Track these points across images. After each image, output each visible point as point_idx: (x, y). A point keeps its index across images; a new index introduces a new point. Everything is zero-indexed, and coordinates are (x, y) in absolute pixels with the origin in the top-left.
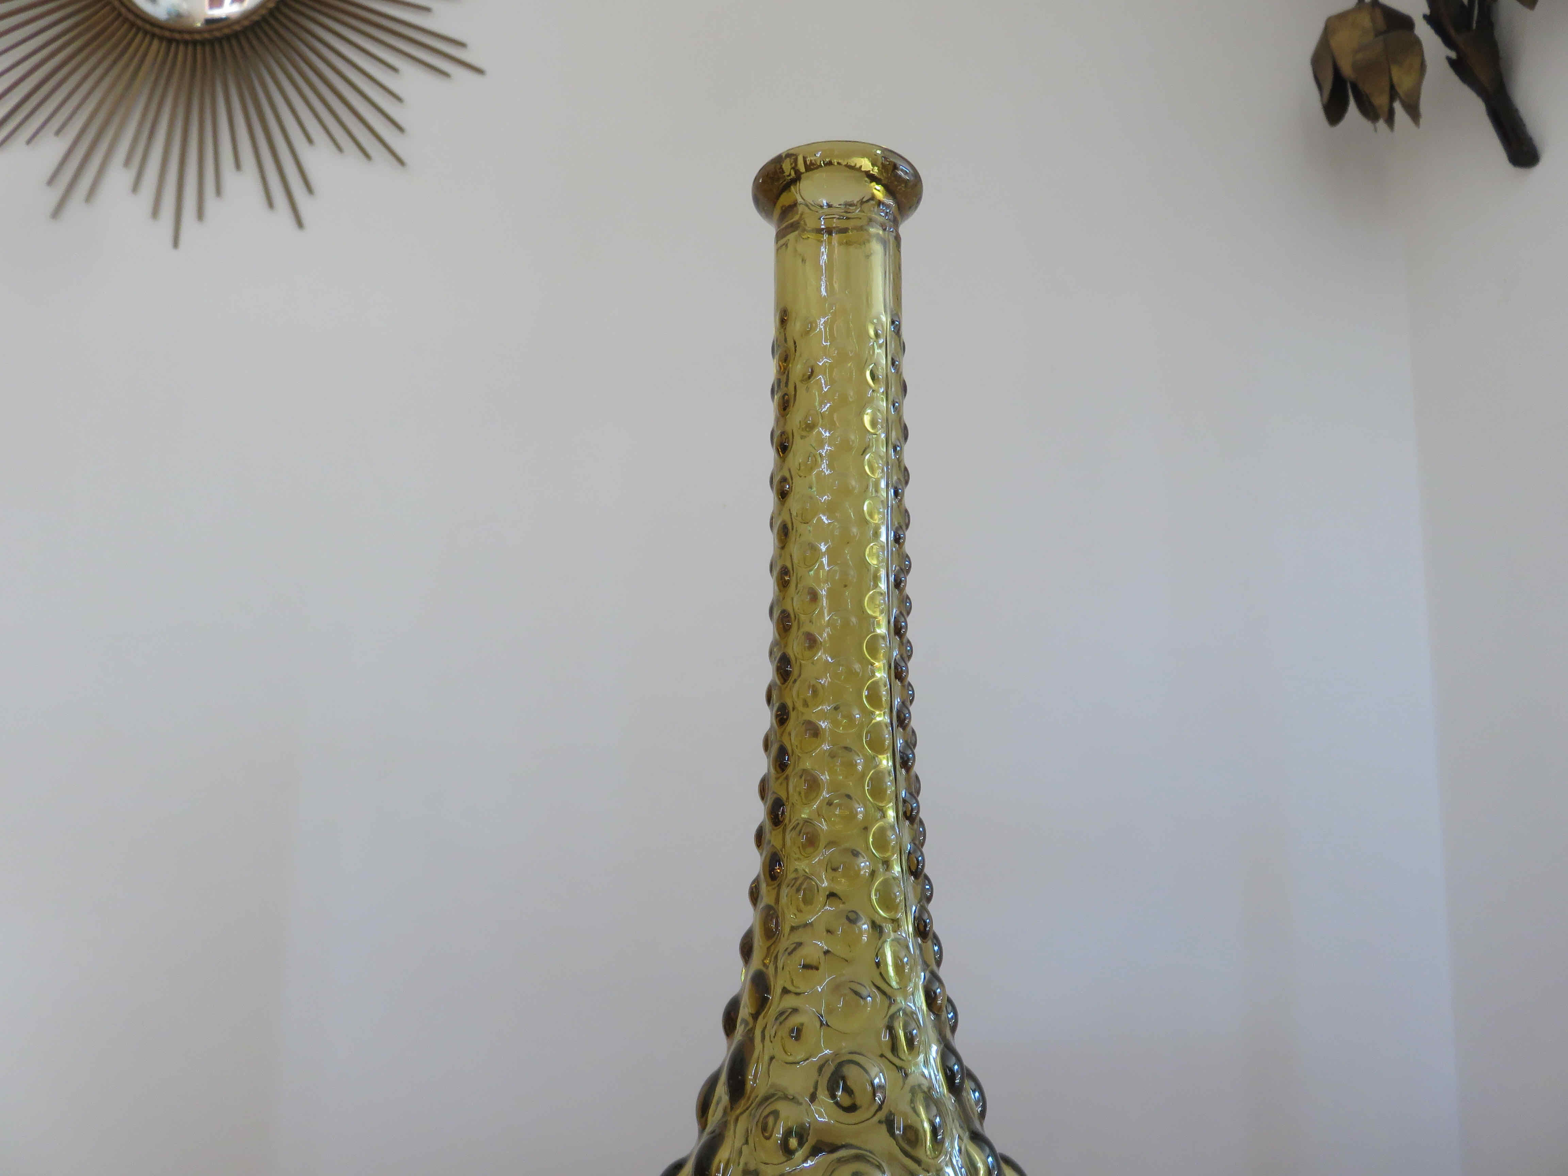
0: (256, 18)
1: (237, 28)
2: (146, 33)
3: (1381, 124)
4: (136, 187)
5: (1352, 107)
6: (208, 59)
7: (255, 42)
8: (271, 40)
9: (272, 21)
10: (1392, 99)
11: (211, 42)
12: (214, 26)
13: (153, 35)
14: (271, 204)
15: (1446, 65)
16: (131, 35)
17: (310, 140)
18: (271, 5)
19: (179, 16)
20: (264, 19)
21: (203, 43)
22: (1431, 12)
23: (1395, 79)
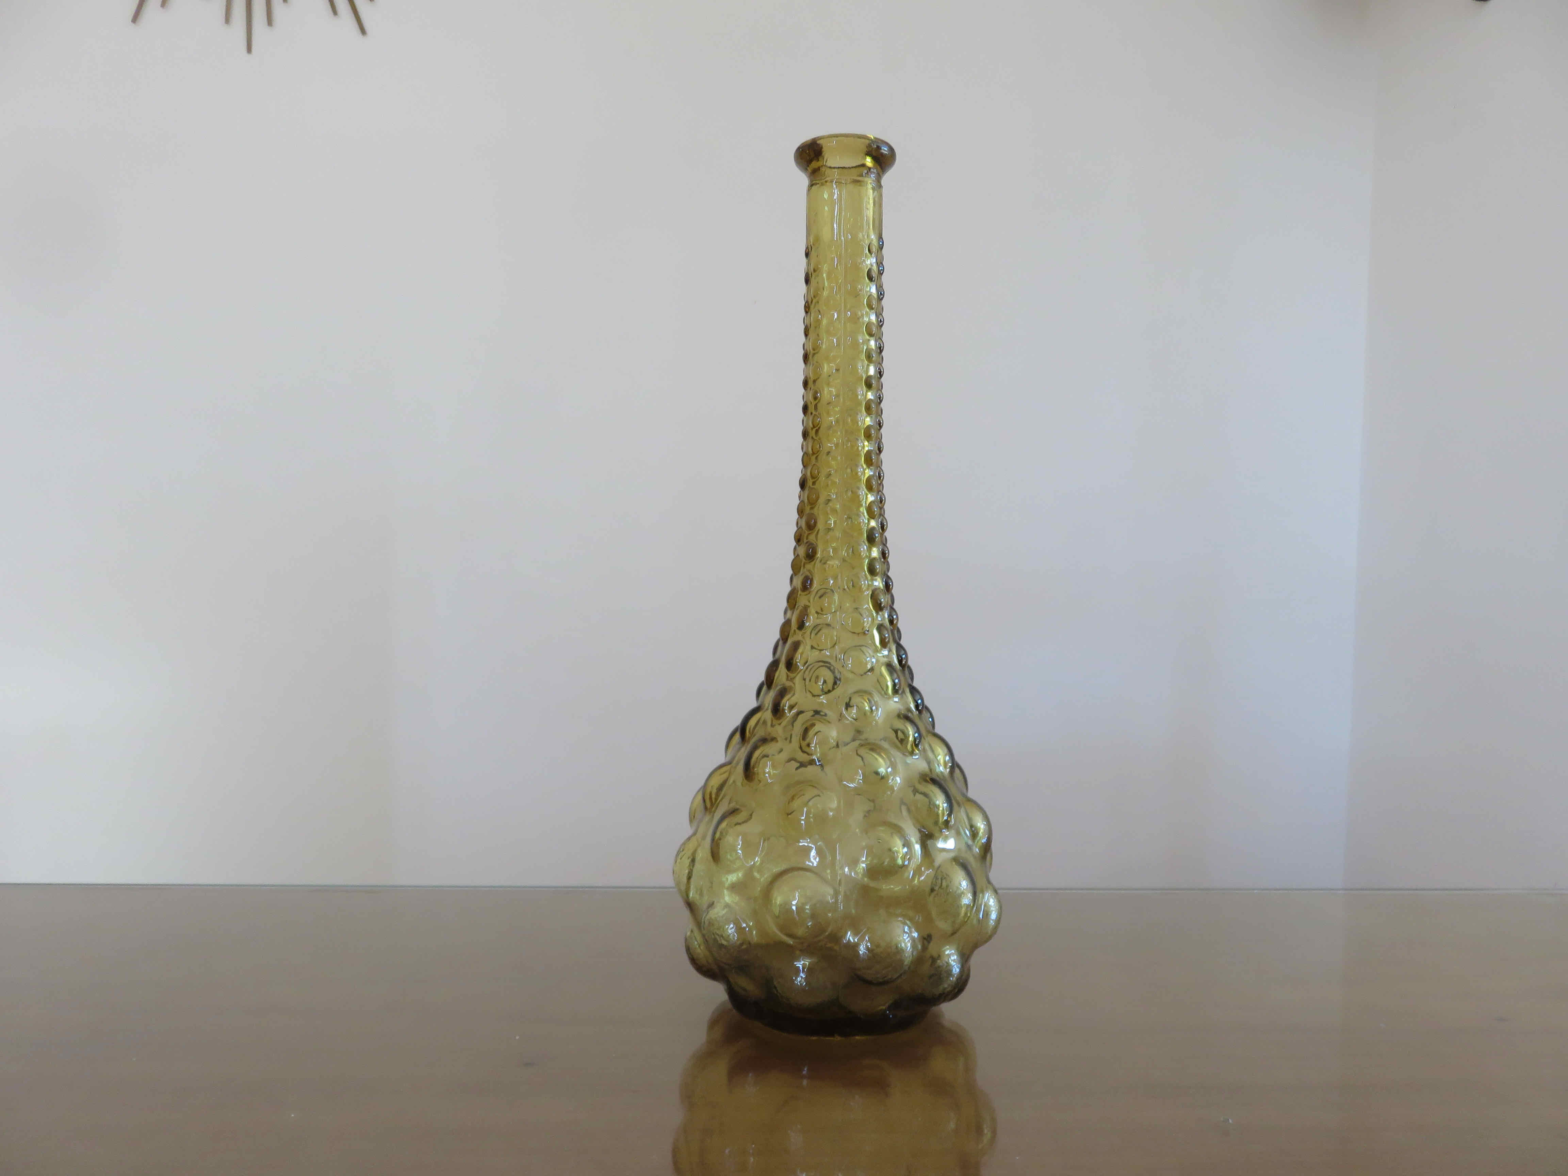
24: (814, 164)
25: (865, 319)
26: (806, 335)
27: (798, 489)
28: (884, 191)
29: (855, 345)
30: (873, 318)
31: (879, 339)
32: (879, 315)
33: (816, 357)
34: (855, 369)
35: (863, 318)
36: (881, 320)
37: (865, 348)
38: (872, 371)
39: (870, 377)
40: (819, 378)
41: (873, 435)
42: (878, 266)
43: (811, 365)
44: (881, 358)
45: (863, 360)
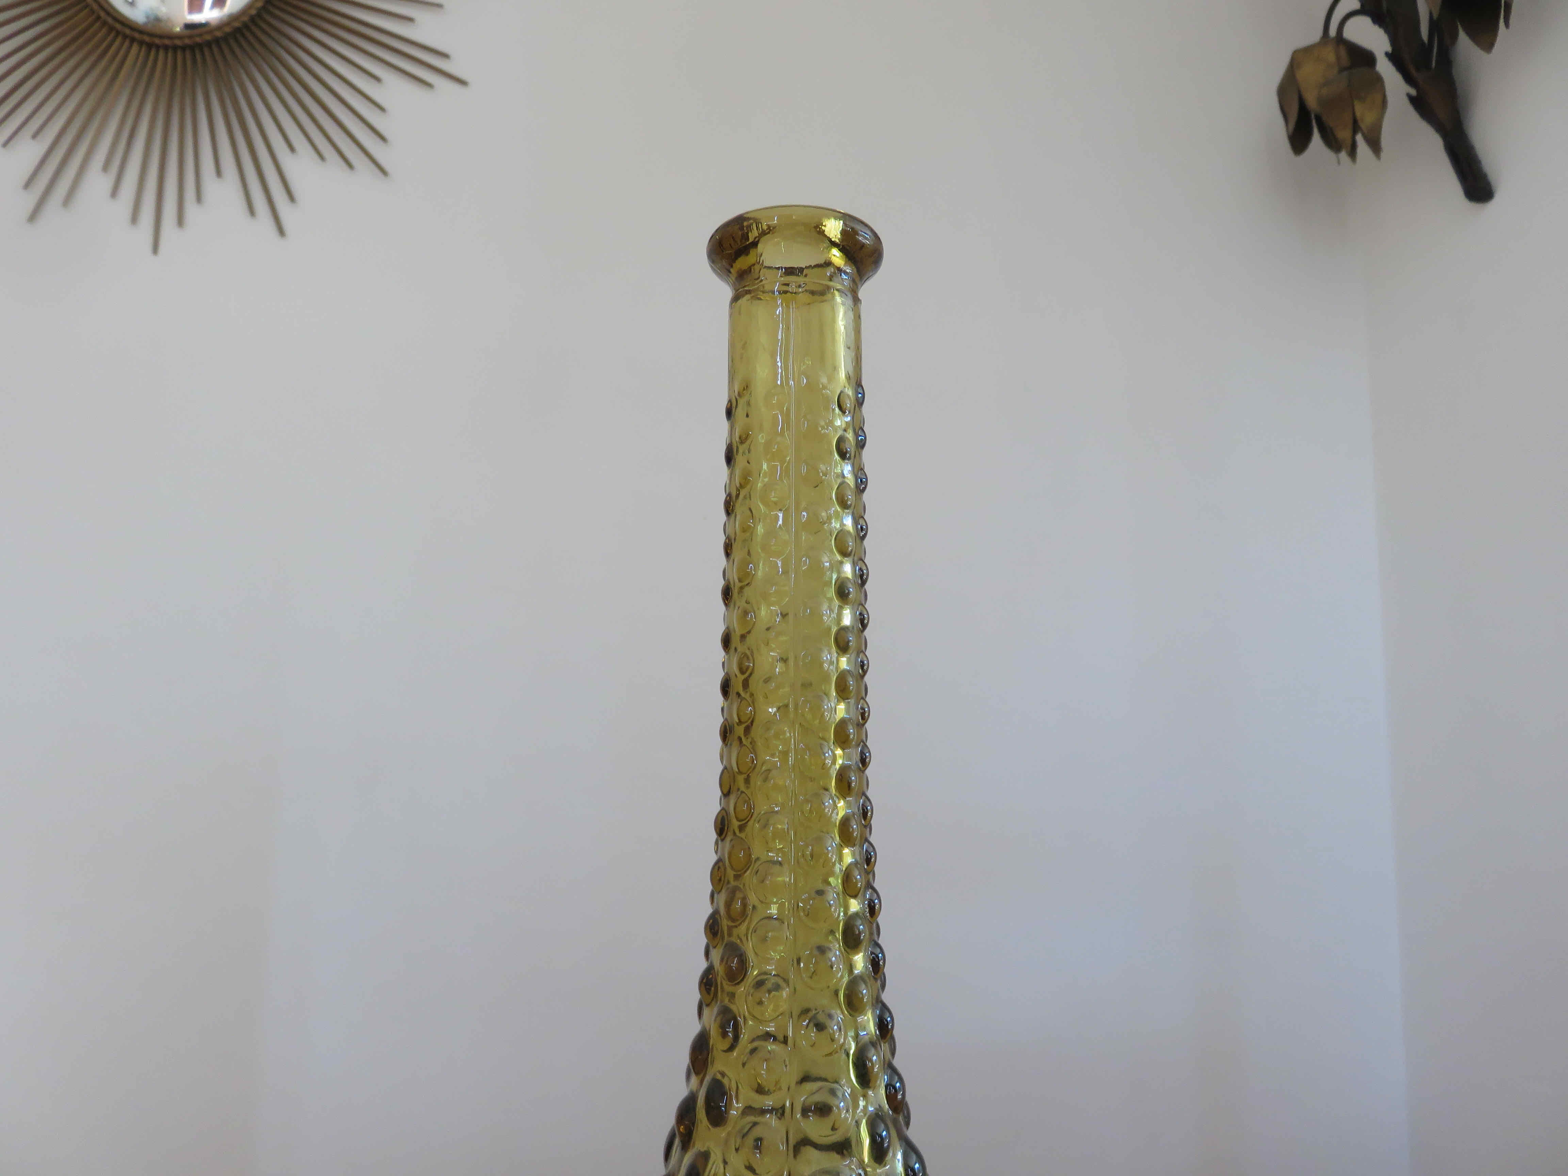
0: (237, 24)
1: (218, 34)
2: (125, 37)
3: (1343, 155)
4: (115, 192)
5: (1316, 137)
6: (189, 63)
7: (237, 50)
8: (253, 48)
9: (253, 28)
10: (1355, 132)
11: (192, 48)
12: (196, 31)
13: (133, 40)
14: (252, 211)
15: (1406, 101)
16: (109, 39)
17: (292, 149)
18: (260, 4)
19: (158, 20)
20: (246, 26)
21: (184, 48)
22: (1393, 50)
23: (1358, 114)
24: (742, 263)
25: (833, 524)
26: (728, 554)
27: (712, 835)
28: (864, 307)
29: (816, 569)
30: (848, 522)
31: (859, 561)
32: (859, 519)
33: (747, 591)
34: (816, 615)
35: (831, 523)
36: (862, 527)
37: (835, 576)
38: (847, 619)
39: (845, 629)
40: (749, 632)
41: (852, 736)
42: (857, 435)
43: (737, 608)
44: (863, 595)
45: (830, 600)
